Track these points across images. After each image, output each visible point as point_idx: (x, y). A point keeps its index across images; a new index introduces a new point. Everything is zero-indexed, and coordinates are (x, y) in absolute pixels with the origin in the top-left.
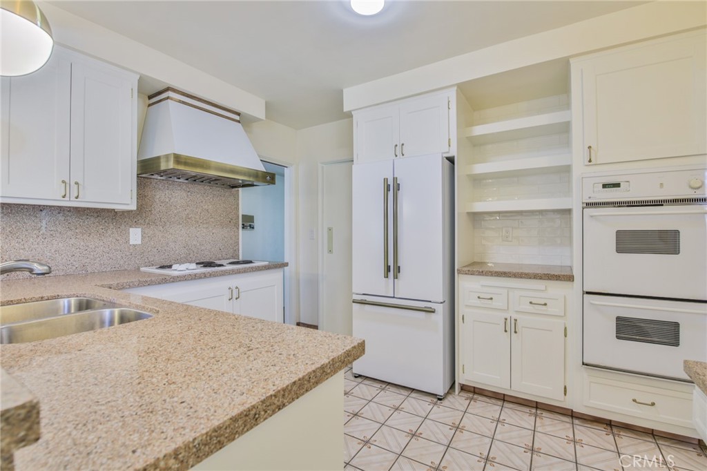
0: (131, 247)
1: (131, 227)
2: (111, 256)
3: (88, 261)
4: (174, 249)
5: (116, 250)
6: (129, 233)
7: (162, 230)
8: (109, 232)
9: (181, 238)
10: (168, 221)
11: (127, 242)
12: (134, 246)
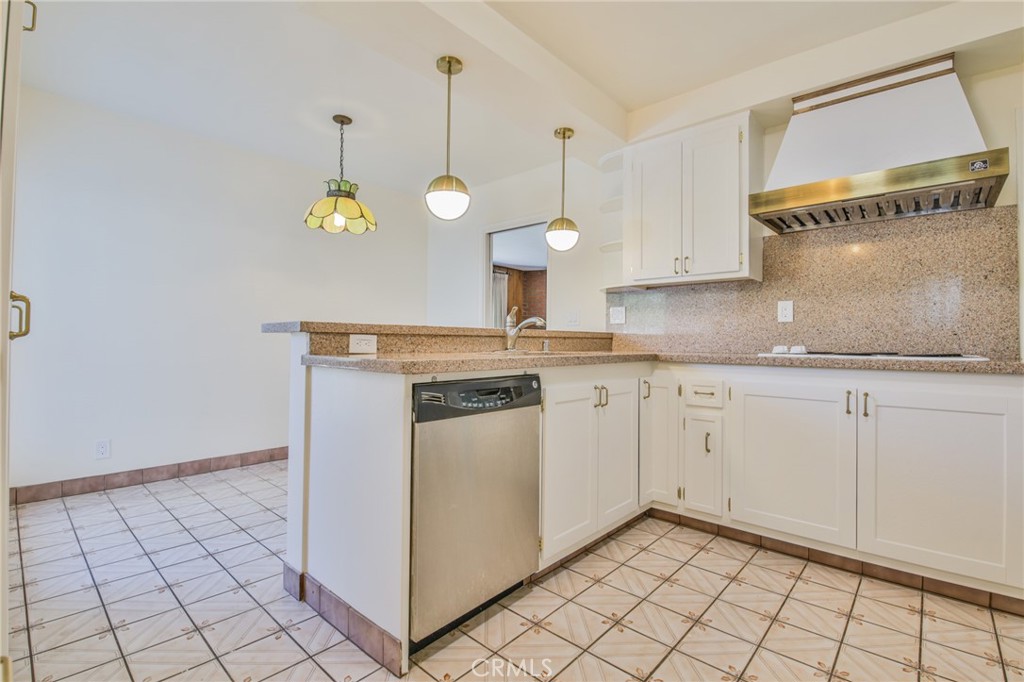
0: (780, 326)
1: (779, 299)
2: (755, 335)
3: (731, 339)
4: (847, 330)
5: (761, 329)
6: (777, 308)
7: (826, 301)
8: (754, 307)
9: (860, 314)
10: (836, 287)
11: (775, 319)
12: (784, 324)
